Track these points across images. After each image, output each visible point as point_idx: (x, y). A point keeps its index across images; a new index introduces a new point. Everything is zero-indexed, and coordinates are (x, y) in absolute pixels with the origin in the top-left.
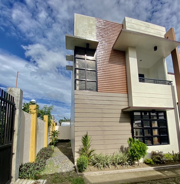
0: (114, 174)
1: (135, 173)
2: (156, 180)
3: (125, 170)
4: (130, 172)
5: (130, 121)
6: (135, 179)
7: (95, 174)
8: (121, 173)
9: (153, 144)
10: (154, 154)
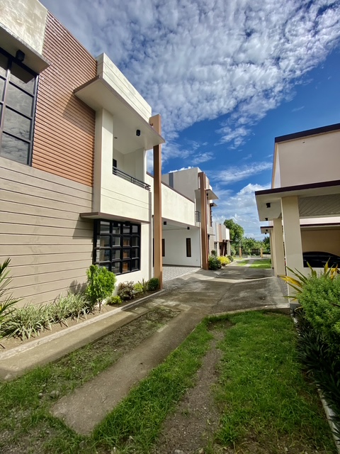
0: (61, 337)
1: (97, 323)
2: (128, 323)
3: (81, 324)
4: (89, 325)
5: (92, 235)
6: (100, 332)
7: (17, 351)
8: (73, 331)
9: (121, 272)
10: (122, 287)
